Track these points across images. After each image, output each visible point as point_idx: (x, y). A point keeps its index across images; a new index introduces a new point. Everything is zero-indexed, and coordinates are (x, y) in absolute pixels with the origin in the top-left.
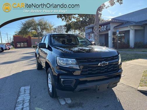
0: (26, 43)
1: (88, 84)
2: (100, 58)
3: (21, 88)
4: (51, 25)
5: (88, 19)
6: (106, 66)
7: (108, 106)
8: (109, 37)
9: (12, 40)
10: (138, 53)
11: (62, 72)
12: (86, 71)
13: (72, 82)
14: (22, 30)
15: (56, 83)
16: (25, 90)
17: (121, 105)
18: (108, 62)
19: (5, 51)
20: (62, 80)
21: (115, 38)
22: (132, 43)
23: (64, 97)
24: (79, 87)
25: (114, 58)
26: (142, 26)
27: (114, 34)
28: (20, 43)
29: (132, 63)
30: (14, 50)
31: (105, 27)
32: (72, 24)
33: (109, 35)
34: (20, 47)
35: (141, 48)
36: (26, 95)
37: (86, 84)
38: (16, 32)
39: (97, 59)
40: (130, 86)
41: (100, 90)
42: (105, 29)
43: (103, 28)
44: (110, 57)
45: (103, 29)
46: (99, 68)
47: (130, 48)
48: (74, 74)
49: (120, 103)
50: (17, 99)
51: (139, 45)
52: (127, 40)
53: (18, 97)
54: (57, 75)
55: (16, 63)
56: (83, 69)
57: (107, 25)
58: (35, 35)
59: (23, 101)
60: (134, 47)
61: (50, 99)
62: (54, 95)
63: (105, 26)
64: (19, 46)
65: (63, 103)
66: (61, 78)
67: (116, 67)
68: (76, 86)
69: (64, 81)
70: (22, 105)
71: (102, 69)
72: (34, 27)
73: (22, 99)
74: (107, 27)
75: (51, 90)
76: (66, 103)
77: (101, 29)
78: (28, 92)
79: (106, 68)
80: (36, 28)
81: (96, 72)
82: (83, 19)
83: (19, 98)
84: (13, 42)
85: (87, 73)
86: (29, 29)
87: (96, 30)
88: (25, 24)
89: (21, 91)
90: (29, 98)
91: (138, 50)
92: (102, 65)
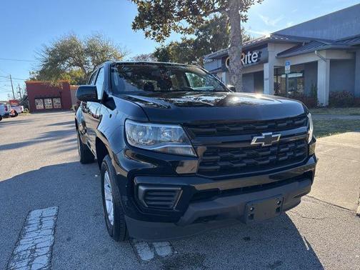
0: (57, 101)
1: (218, 200)
2: (256, 122)
3: (32, 213)
4: (119, 54)
5: (211, 37)
6: (274, 145)
7: (279, 263)
8: (267, 79)
9: (24, 93)
10: (340, 118)
11: (143, 165)
12: (215, 163)
13: (172, 196)
14: (47, 65)
15: (126, 198)
16: (41, 217)
17: (317, 260)
18: (279, 135)
19: (3, 120)
20: (142, 188)
21: (279, 82)
22: (323, 95)
23: (151, 240)
24: (195, 210)
25: (297, 122)
26: (348, 50)
27: (278, 71)
28: (43, 98)
29: (330, 143)
30: (29, 116)
31: (255, 55)
32: (172, 50)
33: (266, 75)
34: (44, 110)
35: (346, 107)
36: (43, 232)
37: (216, 201)
38: (33, 73)
39: (247, 126)
40: (334, 202)
41: (255, 216)
42: (254, 59)
43: (251, 57)
44: (285, 120)
45: (251, 60)
46: (254, 152)
47: (320, 107)
48: (179, 170)
49: (315, 255)
50: (17, 244)
51: (341, 99)
52: (312, 88)
53: (19, 240)
54: (125, 175)
55: (28, 147)
56: (205, 154)
57: (261, 50)
58: (81, 79)
59: (33, 251)
60: (328, 104)
61: (110, 244)
62: (120, 233)
63: (256, 53)
64: (40, 106)
65: (147, 255)
66: (138, 185)
67: (300, 150)
68: (183, 206)
69: (146, 192)
70: (29, 262)
71: (263, 156)
72: (76, 57)
73: (30, 245)
74: (259, 55)
75: (111, 217)
76: (157, 257)
77: (244, 60)
78: (49, 223)
79: (273, 154)
80: (81, 61)
81: (244, 164)
82: (199, 37)
83: (22, 241)
84: (25, 98)
85: (219, 167)
86: (63, 64)
87: (234, 58)
88: (54, 51)
89: (30, 222)
90: (49, 244)
91: (339, 111)
92: (263, 144)
